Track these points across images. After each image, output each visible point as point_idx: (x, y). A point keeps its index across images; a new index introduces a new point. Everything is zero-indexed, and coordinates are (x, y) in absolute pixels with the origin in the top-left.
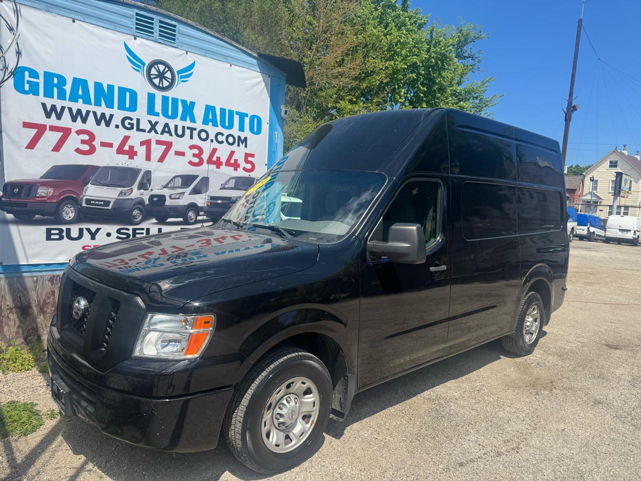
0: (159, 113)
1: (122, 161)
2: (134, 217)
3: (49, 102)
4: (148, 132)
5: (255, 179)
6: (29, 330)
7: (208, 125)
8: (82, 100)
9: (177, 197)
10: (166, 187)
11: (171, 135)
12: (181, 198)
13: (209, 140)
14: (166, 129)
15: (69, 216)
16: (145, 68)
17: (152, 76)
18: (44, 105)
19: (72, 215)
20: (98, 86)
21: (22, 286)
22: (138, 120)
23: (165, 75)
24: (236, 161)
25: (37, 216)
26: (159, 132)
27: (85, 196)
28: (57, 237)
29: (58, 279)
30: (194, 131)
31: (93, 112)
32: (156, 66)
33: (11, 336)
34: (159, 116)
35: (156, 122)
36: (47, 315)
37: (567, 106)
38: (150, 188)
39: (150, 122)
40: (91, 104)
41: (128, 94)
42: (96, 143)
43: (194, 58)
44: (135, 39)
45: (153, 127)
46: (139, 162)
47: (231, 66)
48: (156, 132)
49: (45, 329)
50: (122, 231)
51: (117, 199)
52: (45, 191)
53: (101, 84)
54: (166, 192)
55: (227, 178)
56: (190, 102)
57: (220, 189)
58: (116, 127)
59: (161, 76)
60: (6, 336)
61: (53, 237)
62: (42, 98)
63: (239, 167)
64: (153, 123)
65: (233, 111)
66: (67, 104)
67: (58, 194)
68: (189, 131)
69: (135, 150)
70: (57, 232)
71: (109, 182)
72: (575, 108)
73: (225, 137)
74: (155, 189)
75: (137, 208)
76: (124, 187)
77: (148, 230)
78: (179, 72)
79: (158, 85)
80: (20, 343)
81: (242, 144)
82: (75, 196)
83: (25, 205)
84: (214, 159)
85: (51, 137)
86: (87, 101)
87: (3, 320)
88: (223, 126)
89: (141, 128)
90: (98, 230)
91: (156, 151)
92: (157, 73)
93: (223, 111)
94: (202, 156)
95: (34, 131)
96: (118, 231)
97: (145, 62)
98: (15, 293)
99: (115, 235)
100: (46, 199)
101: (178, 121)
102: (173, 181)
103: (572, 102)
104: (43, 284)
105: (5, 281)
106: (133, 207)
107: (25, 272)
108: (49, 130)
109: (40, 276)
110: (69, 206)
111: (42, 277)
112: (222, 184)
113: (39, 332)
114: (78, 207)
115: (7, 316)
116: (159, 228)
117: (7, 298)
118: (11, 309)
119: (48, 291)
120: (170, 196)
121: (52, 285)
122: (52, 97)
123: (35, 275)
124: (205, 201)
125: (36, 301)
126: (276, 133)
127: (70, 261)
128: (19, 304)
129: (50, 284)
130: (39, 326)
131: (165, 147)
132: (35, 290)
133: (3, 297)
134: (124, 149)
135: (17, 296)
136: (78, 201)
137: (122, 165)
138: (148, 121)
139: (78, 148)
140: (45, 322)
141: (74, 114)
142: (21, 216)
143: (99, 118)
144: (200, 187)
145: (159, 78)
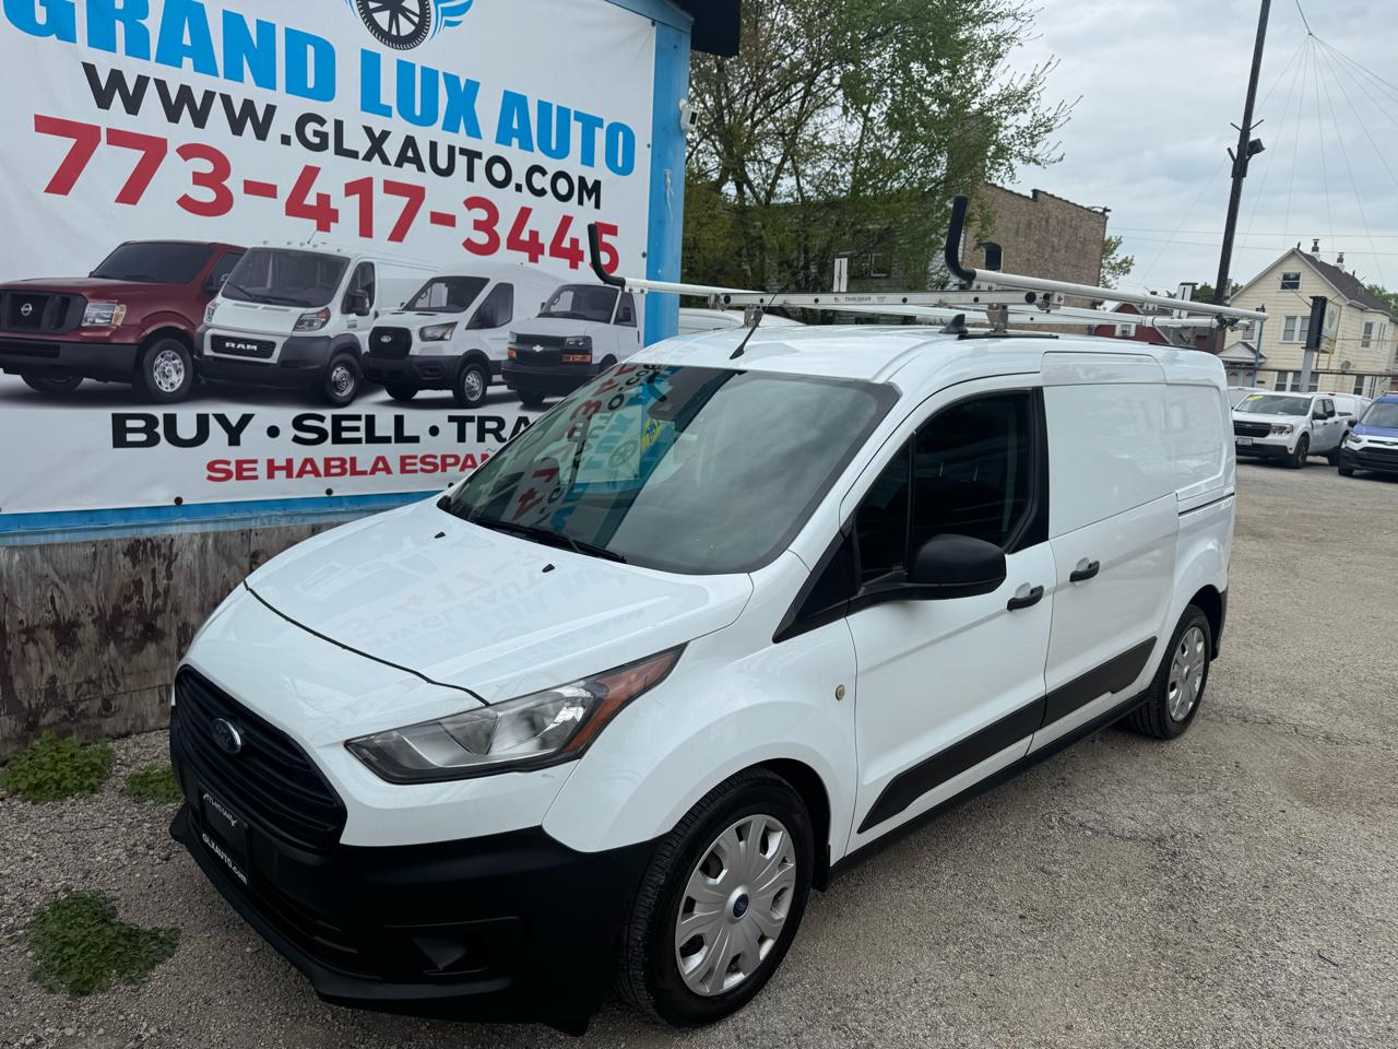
0: (390, 108)
1: (300, 235)
2: (336, 385)
3: (105, 64)
4: (363, 159)
6: (79, 686)
7: (510, 145)
8: (190, 60)
9: (439, 334)
10: (410, 307)
11: (421, 168)
12: (447, 337)
13: (512, 185)
14: (409, 153)
15: (170, 381)
17: (372, 6)
18: (90, 70)
19: (177, 379)
20: (233, 22)
21: (55, 570)
22: (339, 125)
23: (404, 4)
24: (573, 243)
25: (86, 381)
26: (393, 161)
27: (209, 328)
28: (142, 437)
29: (149, 550)
30: (476, 161)
31: (222, 95)
33: (32, 703)
34: (390, 116)
35: (383, 132)
36: (125, 645)
37: (1237, 142)
38: (372, 311)
39: (369, 131)
40: (217, 75)
41: (311, 50)
42: (234, 184)
45: (377, 143)
46: (342, 240)
48: (385, 161)
49: (121, 681)
50: (307, 423)
51: (292, 338)
52: (104, 313)
53: (242, 16)
54: (412, 322)
55: (555, 288)
56: (467, 81)
57: (540, 316)
58: (283, 142)
59: (394, 4)
60: (21, 703)
61: (131, 437)
62: (83, 50)
63: (581, 260)
64: (377, 135)
65: (569, 110)
66: (153, 69)
67: (139, 321)
68: (465, 158)
69: (332, 206)
70: (141, 424)
71: (270, 290)
72: (1256, 147)
73: (549, 177)
74: (384, 313)
75: (339, 363)
76: (306, 305)
77: (370, 420)
79: (387, 30)
80: (58, 718)
81: (589, 198)
82: (183, 327)
83: (52, 350)
84: (525, 236)
85: (111, 166)
86: (205, 65)
87: (9, 660)
88: (546, 149)
89: (345, 146)
90: (246, 419)
91: (388, 209)
93: (544, 108)
94: (495, 228)
95: (65, 145)
96: (298, 423)
98: (38, 591)
99: (288, 431)
100: (108, 334)
101: (436, 132)
102: (429, 291)
103: (1249, 134)
104: (111, 563)
105: (11, 557)
106: (332, 359)
107: (63, 532)
108: (108, 143)
109: (103, 541)
110: (172, 354)
111: (107, 544)
112: (543, 304)
113: (107, 690)
114: (192, 358)
115: (19, 651)
116: (396, 417)
117: (19, 604)
118: (30, 633)
119: (126, 580)
120: (422, 331)
121: (134, 566)
122: (113, 49)
123: (89, 539)
124: (505, 347)
125: (97, 612)
126: (669, 172)
127: (178, 501)
128: (51, 618)
129: (130, 564)
130: (105, 673)
131: (408, 199)
132: (90, 581)
133: (6, 599)
134: (306, 202)
135: (45, 595)
136: (193, 342)
137: (301, 244)
138: (365, 127)
139: (186, 196)
140: (121, 662)
141: (173, 100)
142: (44, 380)
143: (237, 115)
144: (492, 311)
145: (388, 12)
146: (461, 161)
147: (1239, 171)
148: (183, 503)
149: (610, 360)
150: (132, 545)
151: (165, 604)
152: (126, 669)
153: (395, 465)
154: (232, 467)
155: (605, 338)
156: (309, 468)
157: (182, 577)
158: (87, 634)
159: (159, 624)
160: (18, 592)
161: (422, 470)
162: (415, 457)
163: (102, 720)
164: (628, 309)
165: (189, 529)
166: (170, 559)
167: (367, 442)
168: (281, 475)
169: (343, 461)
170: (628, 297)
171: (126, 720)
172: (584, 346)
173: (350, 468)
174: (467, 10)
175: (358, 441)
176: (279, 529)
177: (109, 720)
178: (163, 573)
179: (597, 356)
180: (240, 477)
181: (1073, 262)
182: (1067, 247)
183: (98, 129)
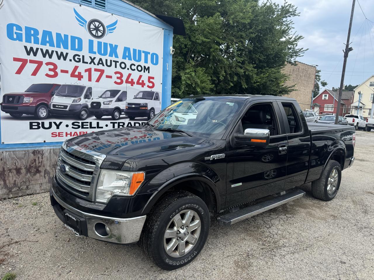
0: (96, 52)
1: (74, 81)
2: (82, 115)
3: (29, 45)
4: (89, 64)
5: (154, 92)
6: (21, 183)
7: (126, 59)
8: (48, 44)
9: (108, 103)
10: (101, 97)
11: (103, 65)
12: (110, 104)
13: (126, 68)
14: (100, 62)
15: (43, 114)
16: (87, 24)
17: (91, 29)
18: (26, 47)
19: (45, 114)
20: (58, 35)
21: (16, 156)
22: (83, 56)
23: (99, 29)
24: (143, 81)
25: (24, 114)
26: (96, 64)
27: (52, 103)
28: (36, 127)
29: (37, 152)
30: (117, 63)
31: (56, 51)
33: (10, 186)
34: (96, 54)
35: (94, 57)
36: (32, 174)
37: (345, 48)
38: (91, 98)
39: (90, 57)
40: (54, 47)
41: (77, 40)
42: (58, 71)
43: (117, 18)
44: (80, 6)
45: (93, 60)
46: (84, 82)
47: (139, 22)
49: (31, 182)
50: (75, 124)
51: (72, 105)
52: (28, 100)
53: (60, 34)
54: (101, 100)
55: (138, 92)
56: (115, 45)
57: (134, 98)
58: (70, 61)
59: (97, 29)
60: (8, 186)
61: (34, 127)
62: (24, 43)
63: (145, 85)
65: (141, 51)
66: (40, 46)
67: (36, 101)
69: (82, 75)
70: (36, 124)
71: (67, 94)
73: (136, 67)
74: (94, 99)
75: (83, 111)
76: (75, 97)
77: (91, 123)
78: (108, 27)
79: (95, 35)
80: (16, 190)
81: (147, 71)
82: (46, 103)
83: (16, 108)
84: (130, 80)
85: (30, 68)
86: (52, 45)
87: (5, 176)
88: (135, 60)
89: (85, 61)
90: (61, 123)
91: (95, 75)
92: (94, 27)
93: (135, 50)
94: (123, 78)
95: (20, 63)
96: (73, 124)
97: (87, 21)
98: (12, 161)
99: (71, 126)
100: (29, 104)
101: (107, 57)
102: (105, 93)
104: (29, 155)
105: (6, 154)
106: (81, 109)
107: (18, 148)
108: (29, 63)
109: (27, 150)
110: (43, 108)
112: (135, 96)
113: (27, 184)
114: (48, 109)
115: (8, 174)
116: (97, 122)
117: (8, 164)
118: (10, 170)
119: (32, 159)
120: (104, 103)
121: (34, 156)
122: (31, 42)
123: (24, 150)
124: (125, 106)
125: (25, 165)
126: (167, 64)
127: (45, 141)
128: (15, 167)
130: (27, 180)
131: (100, 73)
132: (24, 159)
133: (5, 163)
134: (75, 74)
135: (14, 162)
136: (48, 106)
137: (74, 83)
139: (47, 74)
140: (31, 177)
141: (44, 53)
142: (14, 115)
143: (59, 55)
144: (121, 98)
145: (95, 31)
146: (113, 63)
147: (346, 56)
148: (46, 142)
149: (153, 109)
150: (34, 151)
151: (41, 165)
152: (32, 179)
154: (57, 134)
155: (151, 104)
156: (76, 134)
157: (45, 159)
158: (23, 171)
159: (40, 169)
160: (8, 161)
163: (26, 191)
164: (156, 96)
165: (47, 148)
166: (42, 155)
167: (90, 128)
168: (69, 135)
169: (84, 132)
170: (157, 94)
171: (32, 191)
172: (146, 106)
174: (115, 29)
175: (88, 128)
177: (28, 191)
178: (41, 158)
179: (149, 108)
180: (59, 136)
182: (305, 76)
183: (27, 60)
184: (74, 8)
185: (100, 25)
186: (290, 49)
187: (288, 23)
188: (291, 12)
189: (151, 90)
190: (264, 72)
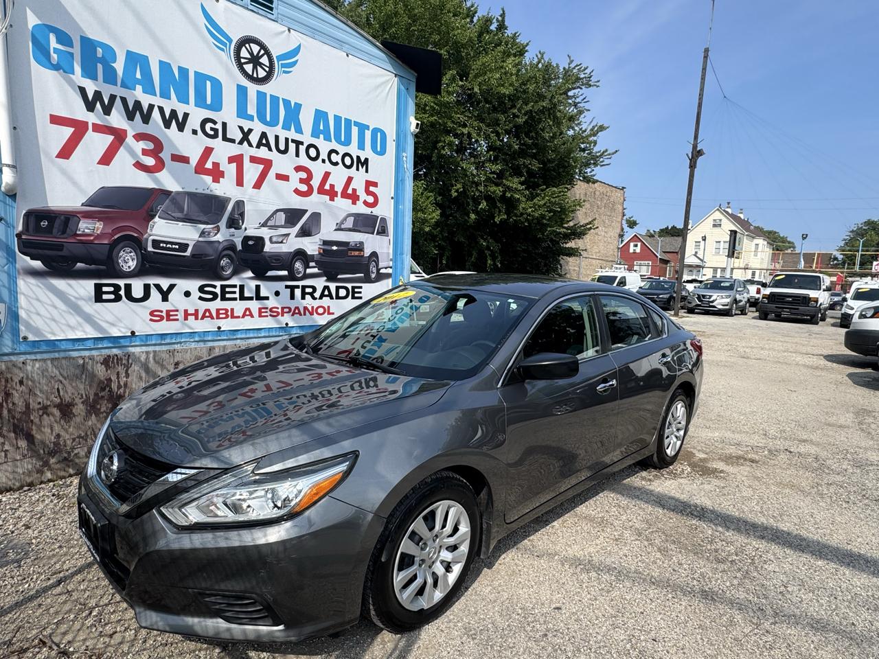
0: (253, 117)
1: (204, 185)
2: (223, 268)
3: (91, 87)
4: (239, 143)
5: (378, 217)
6: (74, 440)
7: (319, 138)
8: (141, 87)
9: (280, 240)
10: (264, 225)
11: (270, 149)
12: (285, 241)
13: (320, 160)
14: (263, 141)
15: (128, 265)
16: (233, 46)
17: (243, 61)
18: (83, 91)
19: (133, 264)
20: (165, 67)
21: (61, 375)
22: (224, 125)
23: (260, 61)
24: (354, 190)
25: (79, 264)
26: (255, 145)
27: (151, 235)
28: (112, 297)
29: (115, 361)
30: (300, 146)
31: (158, 106)
32: (247, 45)
33: (46, 450)
34: (253, 121)
35: (249, 129)
36: (101, 416)
37: (691, 150)
38: (243, 227)
39: (241, 128)
40: (156, 96)
41: (208, 83)
42: (165, 155)
43: (299, 38)
45: (246, 135)
46: (225, 188)
47: (347, 55)
48: (250, 145)
50: (206, 289)
51: (198, 241)
52: (90, 226)
53: (170, 64)
54: (265, 233)
55: (344, 215)
56: (295, 103)
57: (336, 230)
58: (193, 134)
59: (255, 60)
60: (39, 450)
61: (105, 297)
62: (78, 79)
63: (359, 200)
64: (246, 131)
65: (351, 121)
66: (119, 91)
67: (110, 231)
68: (294, 145)
69: (221, 169)
70: (112, 289)
71: (186, 215)
72: (700, 153)
73: (340, 156)
74: (250, 228)
75: (223, 257)
76: (208, 224)
77: (242, 288)
78: (280, 58)
79: (251, 74)
81: (362, 167)
82: (136, 235)
83: (60, 247)
84: (327, 187)
85: (96, 143)
86: (149, 89)
87: (32, 426)
88: (339, 141)
89: (228, 136)
90: (172, 287)
91: (252, 172)
92: (249, 57)
93: (337, 119)
94: (311, 183)
95: (68, 131)
96: (201, 289)
97: (232, 38)
98: (50, 385)
99: (196, 294)
100: (92, 238)
101: (278, 130)
102: (274, 216)
103: (697, 146)
104: (93, 369)
105: (33, 367)
106: (220, 253)
108: (93, 131)
109: (89, 356)
110: (128, 250)
111: (91, 358)
112: (337, 224)
113: (90, 442)
114: (141, 252)
115: (38, 420)
116: (256, 286)
117: (38, 393)
118: (45, 409)
119: (102, 379)
120: (271, 238)
121: (107, 371)
122: (96, 79)
123: (80, 355)
124: (317, 247)
125: (84, 396)
126: (404, 154)
127: (133, 333)
128: (58, 400)
129: (105, 369)
130: (89, 432)
131: (263, 166)
132: (81, 379)
133: (30, 390)
134: (206, 166)
135: (54, 388)
136: (141, 244)
137: (203, 190)
138: (239, 126)
139: (138, 162)
140: (98, 425)
141: (131, 108)
142: (54, 264)
143: (167, 118)
144: (309, 227)
145: (252, 64)
146: (292, 146)
147: (693, 166)
148: (137, 334)
149: (374, 254)
150: (106, 358)
151: (125, 392)
153: (255, 313)
154: (164, 314)
155: (371, 243)
156: (207, 314)
157: (134, 377)
158: (79, 410)
160: (38, 385)
161: (271, 315)
162: (267, 308)
164: (382, 227)
165: (139, 349)
166: (128, 366)
167: (240, 300)
168: (191, 318)
169: (226, 310)
170: (384, 220)
172: (360, 247)
173: (230, 314)
174: (295, 65)
175: (235, 299)
176: (191, 349)
178: (124, 374)
179: (367, 253)
180: (168, 319)
181: (609, 214)
182: (605, 206)
183: (87, 123)
184: (202, 5)
185: (262, 52)
186: (584, 150)
187: (578, 100)
188: (583, 79)
189: (372, 212)
190: (538, 195)
